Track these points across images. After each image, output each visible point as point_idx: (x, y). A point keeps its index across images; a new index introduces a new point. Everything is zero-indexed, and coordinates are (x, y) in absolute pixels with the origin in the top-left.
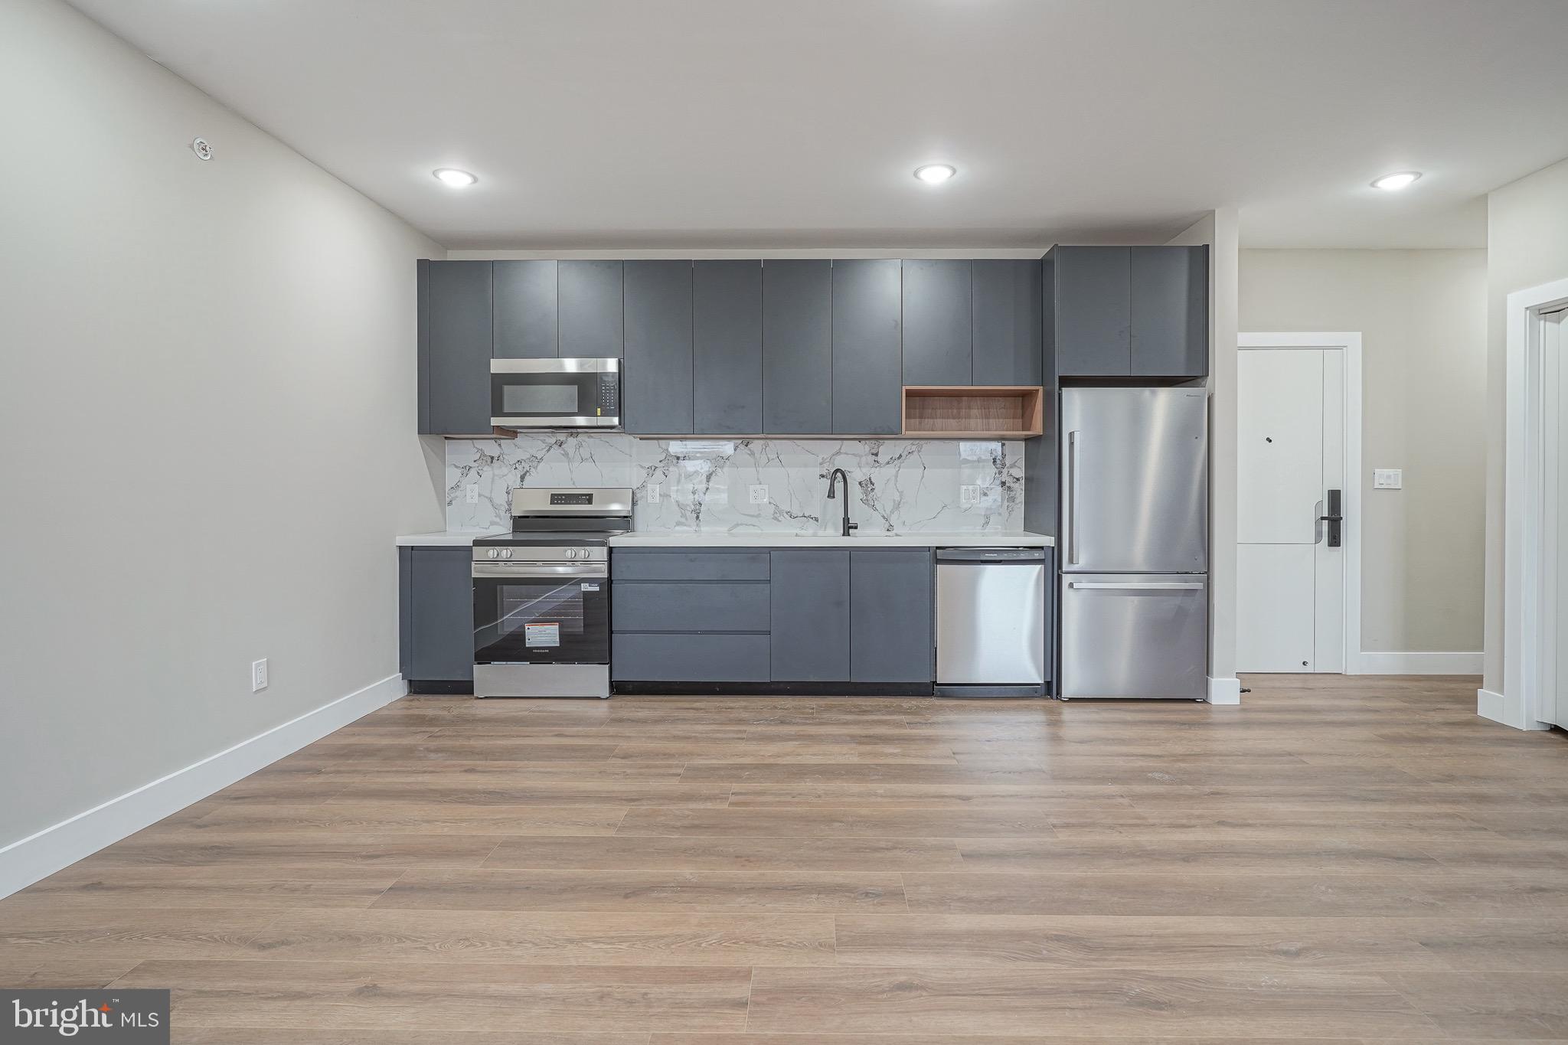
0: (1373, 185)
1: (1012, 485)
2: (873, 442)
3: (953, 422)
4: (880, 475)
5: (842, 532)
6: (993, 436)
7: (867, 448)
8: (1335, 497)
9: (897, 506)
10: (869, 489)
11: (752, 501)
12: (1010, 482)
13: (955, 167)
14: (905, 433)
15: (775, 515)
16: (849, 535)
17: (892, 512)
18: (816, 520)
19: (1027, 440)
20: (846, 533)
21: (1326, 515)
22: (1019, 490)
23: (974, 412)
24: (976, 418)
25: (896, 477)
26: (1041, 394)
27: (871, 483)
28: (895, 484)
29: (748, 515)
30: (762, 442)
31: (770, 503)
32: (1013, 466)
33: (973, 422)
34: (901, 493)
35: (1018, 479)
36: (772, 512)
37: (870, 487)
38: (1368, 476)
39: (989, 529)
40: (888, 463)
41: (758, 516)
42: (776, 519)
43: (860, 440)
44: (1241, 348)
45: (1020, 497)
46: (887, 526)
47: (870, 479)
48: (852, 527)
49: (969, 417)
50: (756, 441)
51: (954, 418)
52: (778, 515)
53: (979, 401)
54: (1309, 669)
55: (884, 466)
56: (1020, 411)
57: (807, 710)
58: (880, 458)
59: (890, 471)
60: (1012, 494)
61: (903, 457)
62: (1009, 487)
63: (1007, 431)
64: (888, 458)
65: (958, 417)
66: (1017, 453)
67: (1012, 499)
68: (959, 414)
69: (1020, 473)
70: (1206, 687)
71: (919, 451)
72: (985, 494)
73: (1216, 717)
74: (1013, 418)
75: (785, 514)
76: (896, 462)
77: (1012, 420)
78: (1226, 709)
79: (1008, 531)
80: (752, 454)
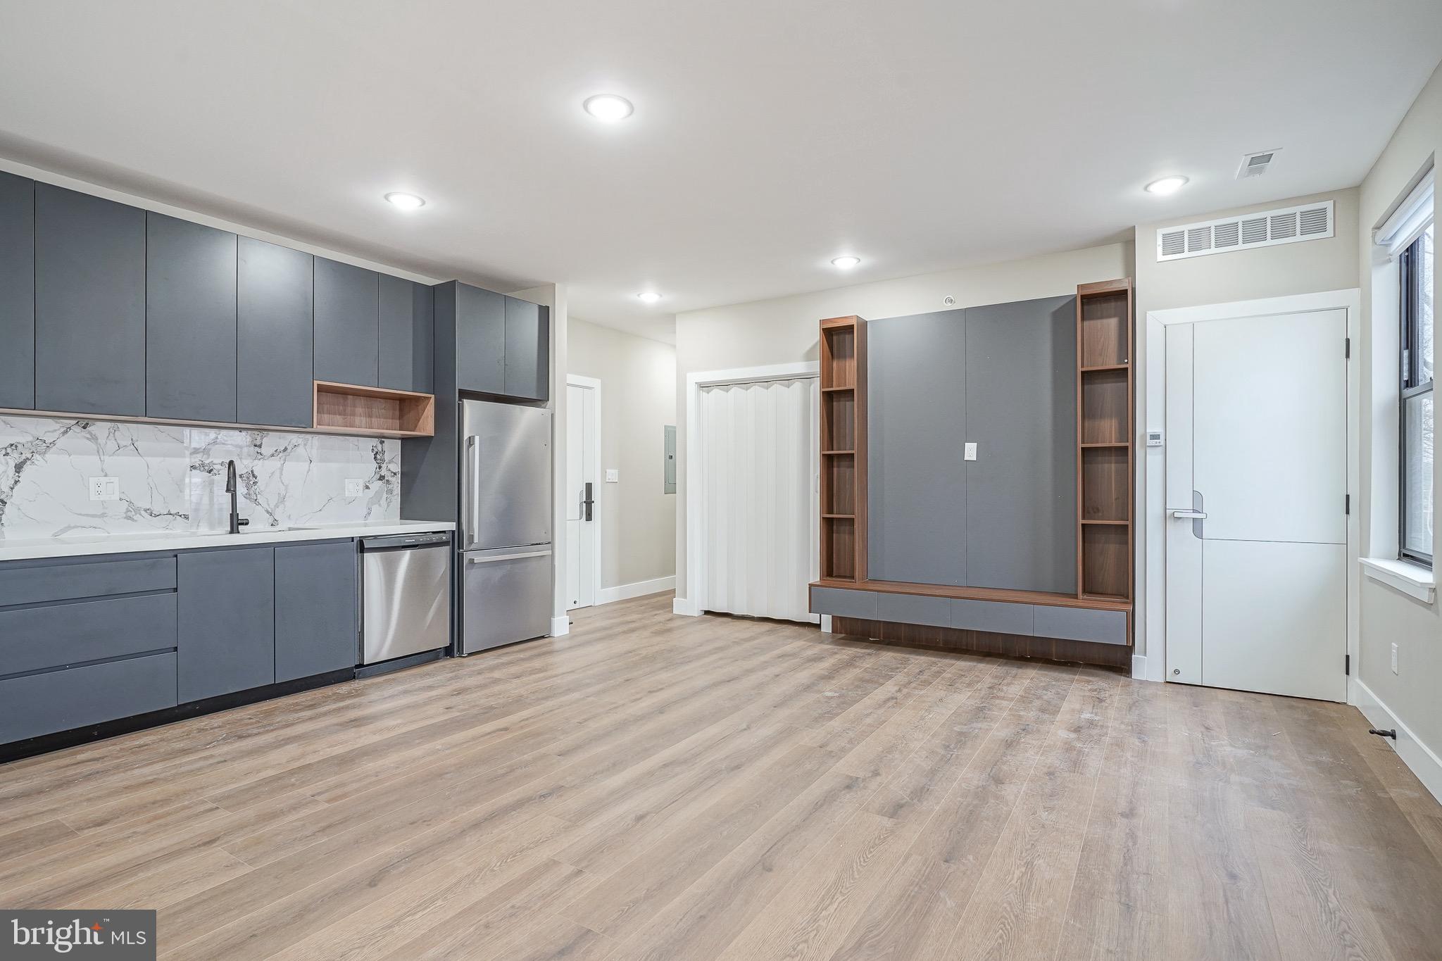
0: (639, 295)
1: (390, 479)
2: (256, 433)
3: (339, 418)
4: (260, 468)
5: (229, 529)
6: (376, 435)
7: (249, 439)
8: (589, 487)
9: (282, 499)
10: (252, 483)
11: (93, 497)
12: (388, 476)
13: (425, 200)
14: (316, 427)
15: (129, 514)
16: (239, 533)
17: (277, 506)
18: (186, 517)
19: (404, 440)
20: (234, 530)
21: (584, 500)
22: (396, 482)
23: (359, 410)
24: (361, 416)
25: (281, 469)
26: (432, 400)
27: (254, 476)
28: (280, 478)
29: (87, 515)
30: (109, 424)
31: (121, 499)
32: (390, 462)
33: (357, 420)
34: (287, 487)
35: (395, 474)
36: (125, 511)
37: (253, 480)
38: (604, 474)
39: (370, 520)
40: (273, 455)
41: (103, 515)
42: (129, 518)
43: (241, 430)
44: (568, 385)
45: (397, 490)
46: (271, 521)
47: (252, 472)
48: (242, 524)
49: (353, 414)
50: (99, 424)
51: (340, 414)
52: (133, 513)
53: (362, 401)
54: (577, 606)
55: (269, 457)
56: (397, 413)
57: (246, 721)
58: (263, 450)
59: (274, 464)
60: (390, 487)
61: (289, 451)
62: (388, 481)
63: (387, 429)
64: (272, 451)
65: (343, 413)
66: (393, 451)
67: (390, 492)
68: (345, 410)
69: (396, 467)
70: (549, 626)
71: (305, 445)
72: (367, 487)
73: (557, 646)
74: (392, 419)
75: (143, 513)
76: (281, 454)
77: (391, 420)
78: (562, 638)
79: (387, 520)
80: (94, 438)
